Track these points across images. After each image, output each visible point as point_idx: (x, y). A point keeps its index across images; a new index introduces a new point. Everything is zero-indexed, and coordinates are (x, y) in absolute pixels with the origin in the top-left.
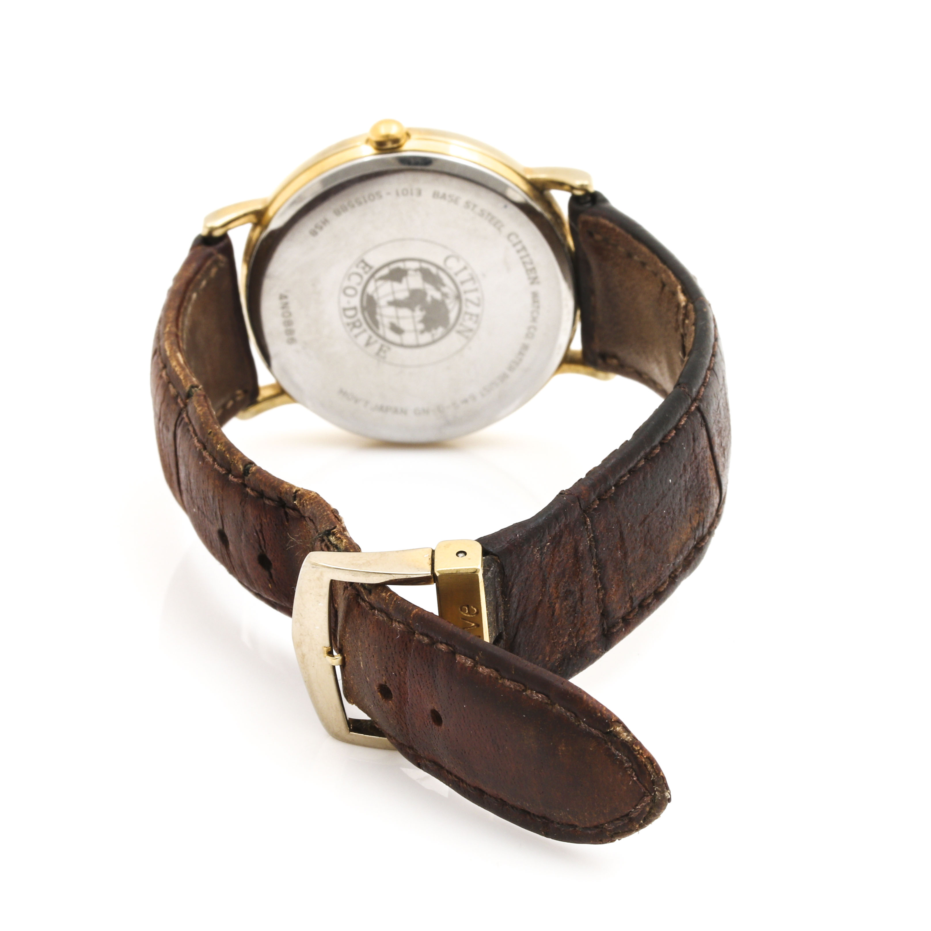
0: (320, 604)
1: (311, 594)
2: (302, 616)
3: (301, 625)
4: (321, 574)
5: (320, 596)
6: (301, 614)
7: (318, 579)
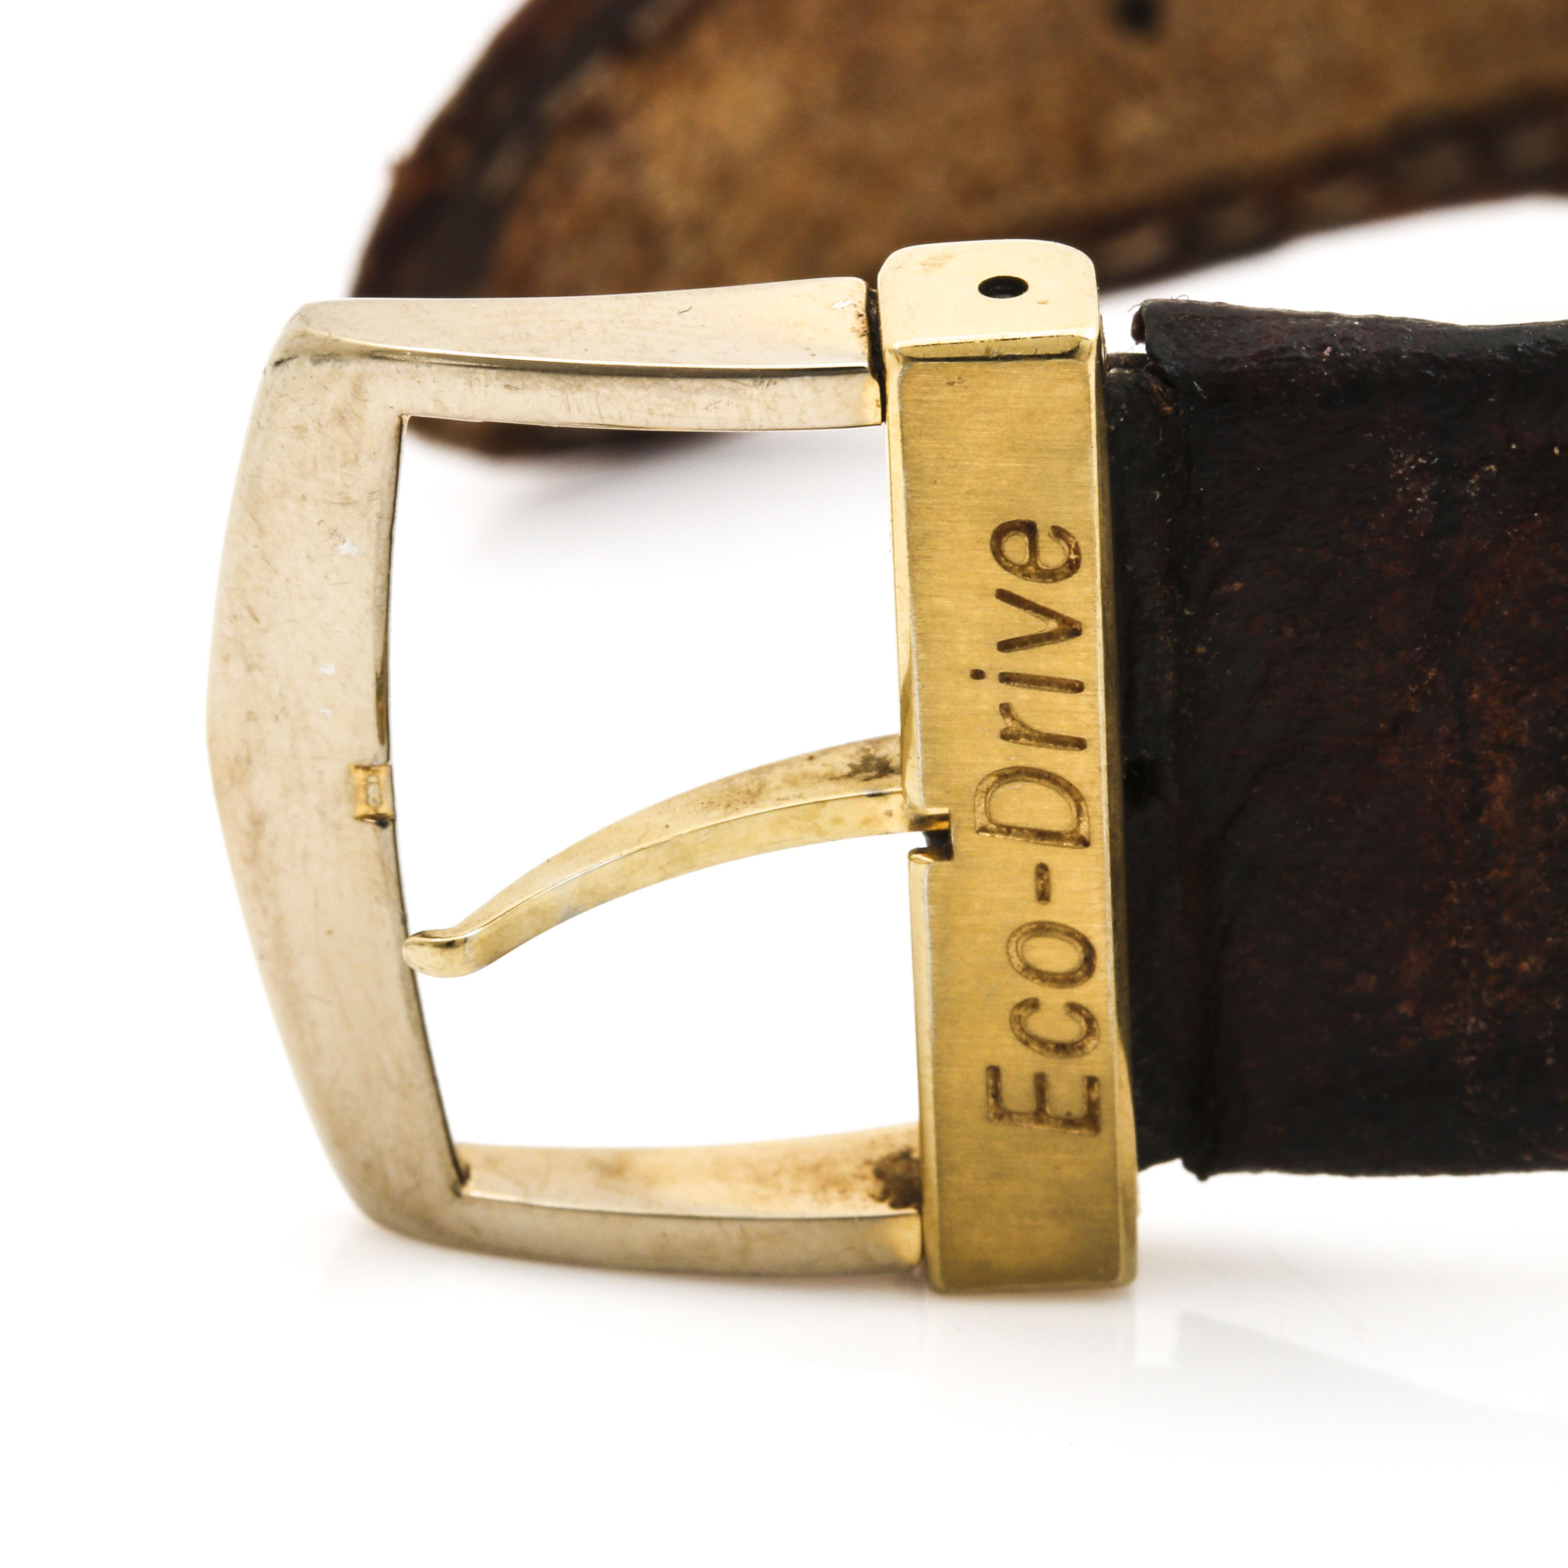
0: (344, 549)
1: (304, 498)
2: (257, 620)
3: (250, 668)
4: (357, 391)
5: (347, 503)
6: (250, 610)
7: (341, 417)
